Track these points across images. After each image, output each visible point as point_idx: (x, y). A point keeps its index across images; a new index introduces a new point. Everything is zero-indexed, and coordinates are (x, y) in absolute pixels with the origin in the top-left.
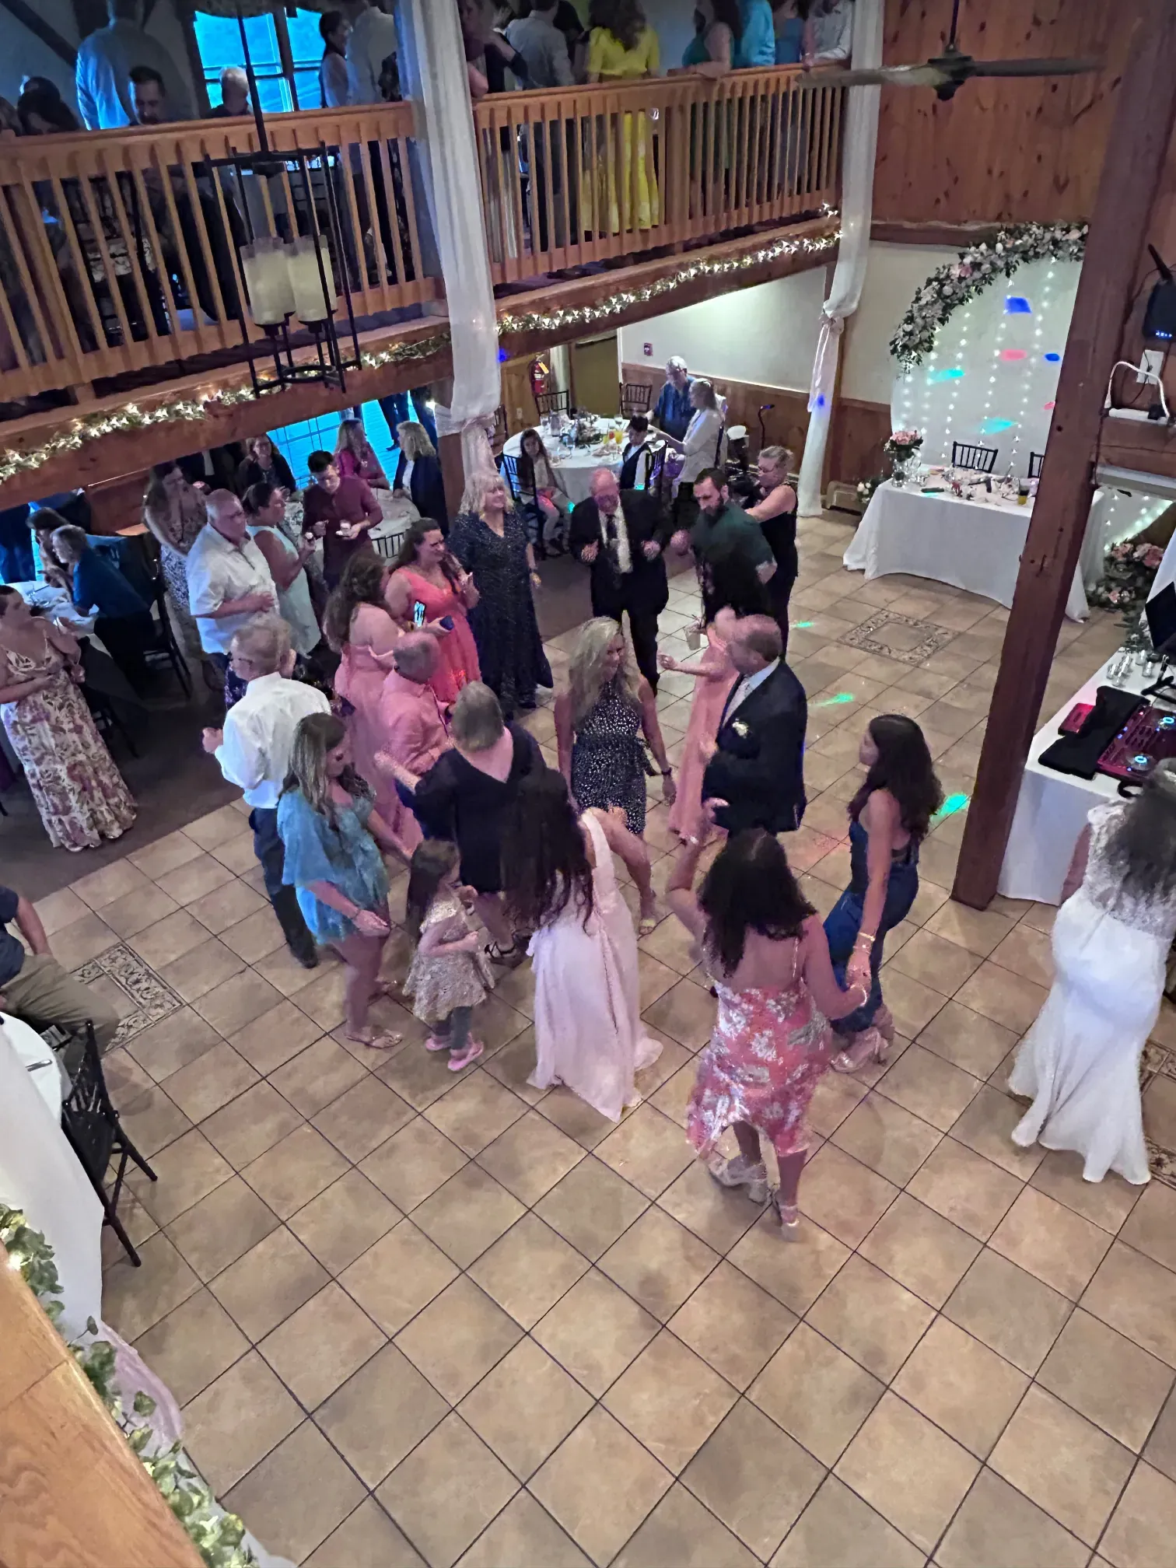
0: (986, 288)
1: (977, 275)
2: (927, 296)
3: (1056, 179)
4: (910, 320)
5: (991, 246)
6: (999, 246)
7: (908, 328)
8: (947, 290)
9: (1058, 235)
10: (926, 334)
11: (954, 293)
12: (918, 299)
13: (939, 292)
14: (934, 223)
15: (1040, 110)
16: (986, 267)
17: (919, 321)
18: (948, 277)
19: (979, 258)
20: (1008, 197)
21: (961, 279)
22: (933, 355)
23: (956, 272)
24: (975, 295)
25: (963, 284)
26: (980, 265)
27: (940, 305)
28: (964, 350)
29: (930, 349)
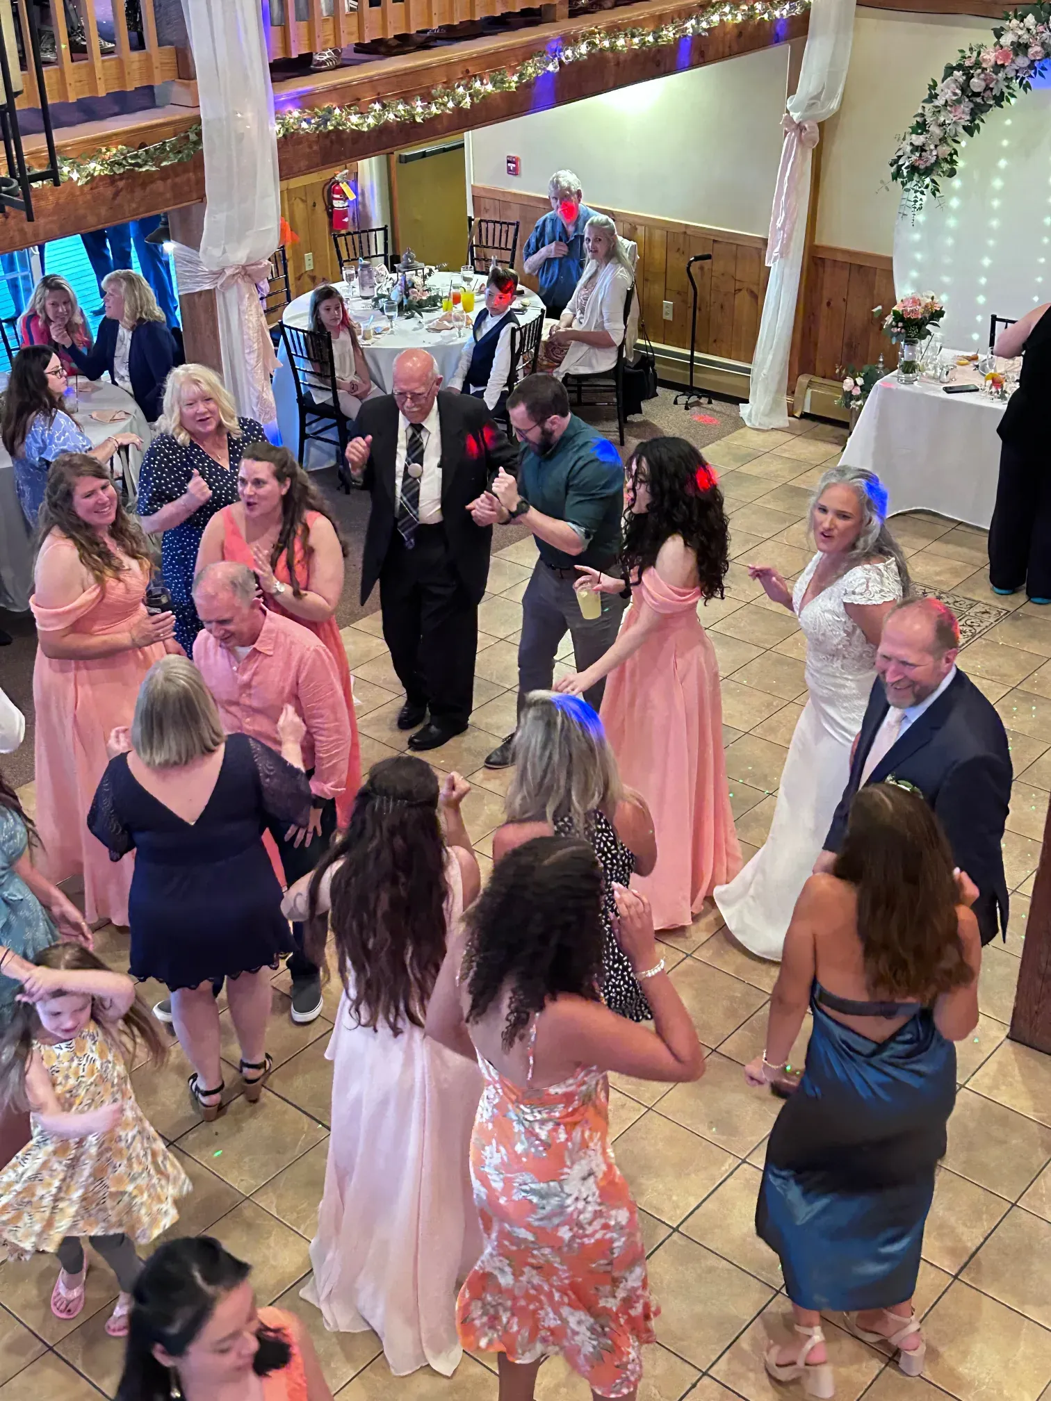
0: (1036, 82)
1: (1022, 62)
2: (946, 92)
4: (921, 127)
7: (918, 140)
8: (977, 84)
10: (945, 150)
11: (988, 88)
13: (965, 88)
16: (1036, 50)
17: (934, 129)
18: (977, 64)
19: (1026, 38)
21: (998, 68)
22: (956, 183)
23: (990, 56)
24: (1019, 92)
25: (1001, 75)
26: (1026, 46)
27: (966, 106)
28: (1005, 175)
29: (952, 173)
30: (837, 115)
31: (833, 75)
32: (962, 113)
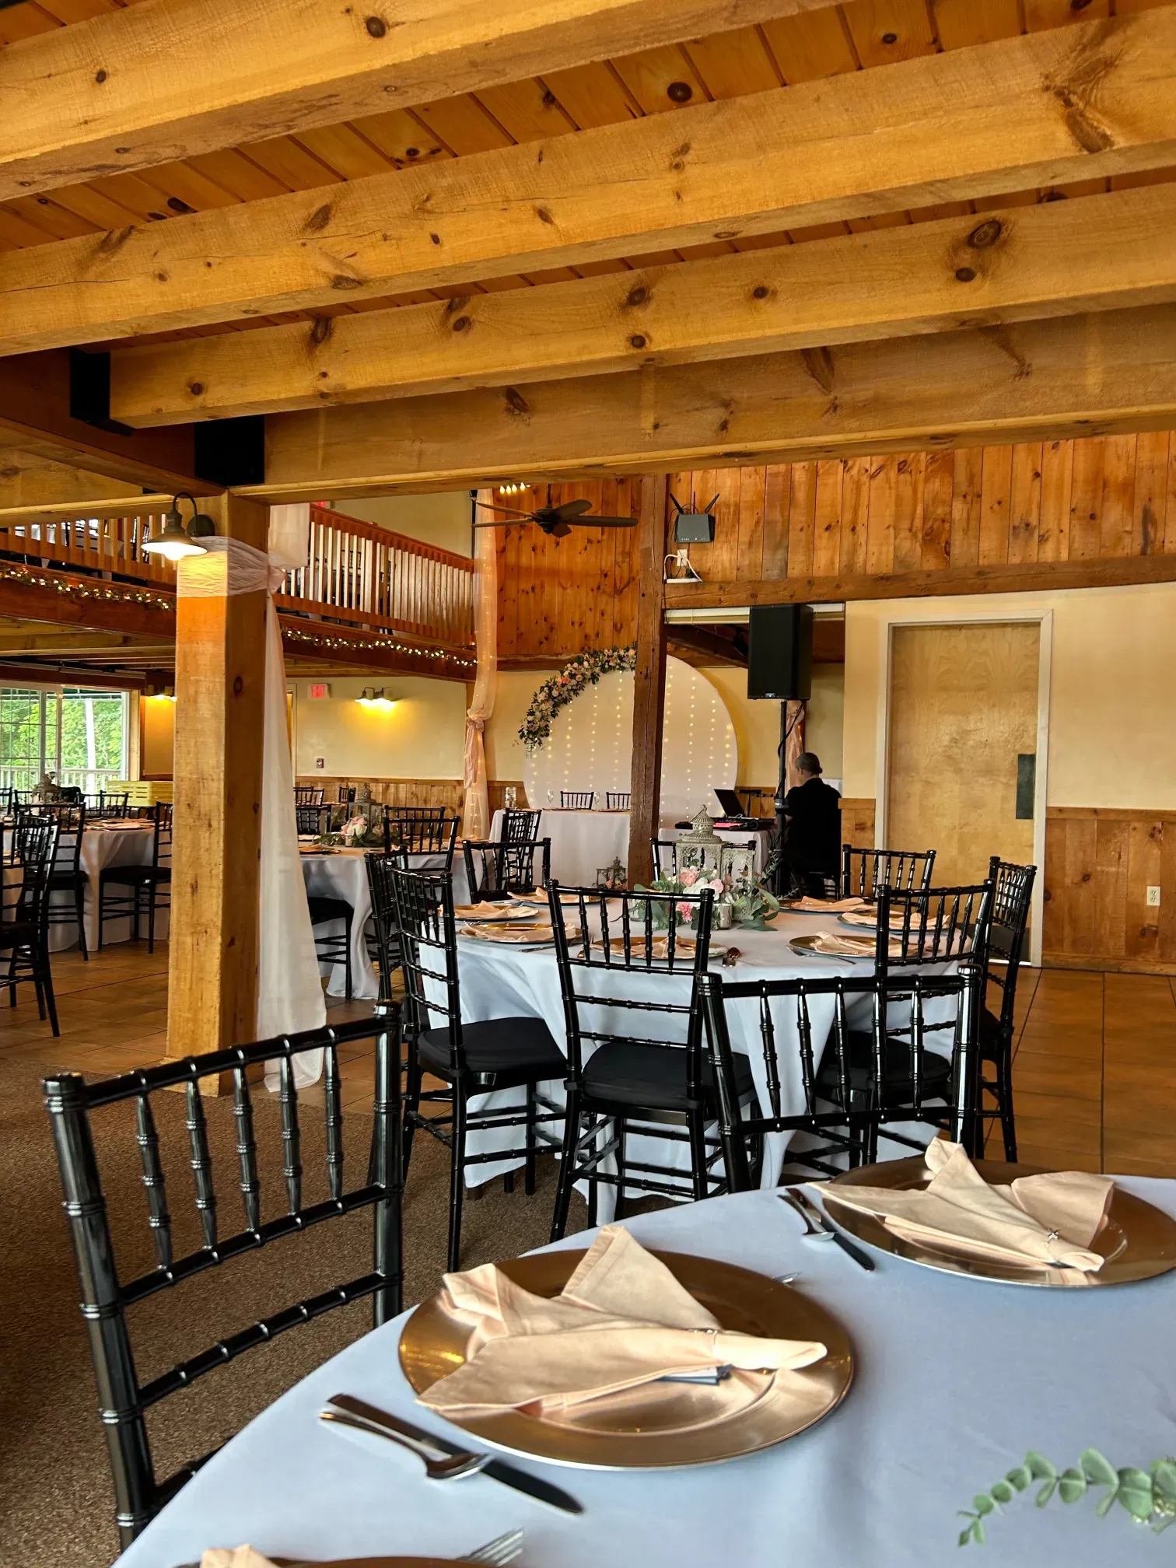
0: (581, 692)
1: (574, 682)
2: (541, 697)
3: (615, 626)
4: (531, 713)
5: (581, 663)
6: (586, 663)
7: (530, 718)
8: (555, 693)
9: (622, 653)
10: (543, 724)
11: (560, 695)
12: (535, 701)
13: (550, 695)
14: (540, 656)
15: (599, 588)
16: (579, 677)
17: (538, 714)
18: (555, 683)
19: (574, 672)
20: (586, 636)
21: (563, 685)
22: (550, 739)
23: (559, 680)
24: (574, 697)
25: (565, 688)
26: (575, 675)
27: (552, 702)
28: (570, 733)
29: (547, 735)
30: (491, 719)
31: (488, 697)
32: (547, 707)
